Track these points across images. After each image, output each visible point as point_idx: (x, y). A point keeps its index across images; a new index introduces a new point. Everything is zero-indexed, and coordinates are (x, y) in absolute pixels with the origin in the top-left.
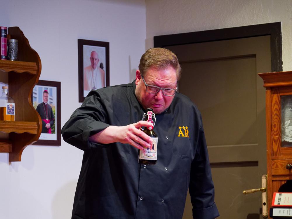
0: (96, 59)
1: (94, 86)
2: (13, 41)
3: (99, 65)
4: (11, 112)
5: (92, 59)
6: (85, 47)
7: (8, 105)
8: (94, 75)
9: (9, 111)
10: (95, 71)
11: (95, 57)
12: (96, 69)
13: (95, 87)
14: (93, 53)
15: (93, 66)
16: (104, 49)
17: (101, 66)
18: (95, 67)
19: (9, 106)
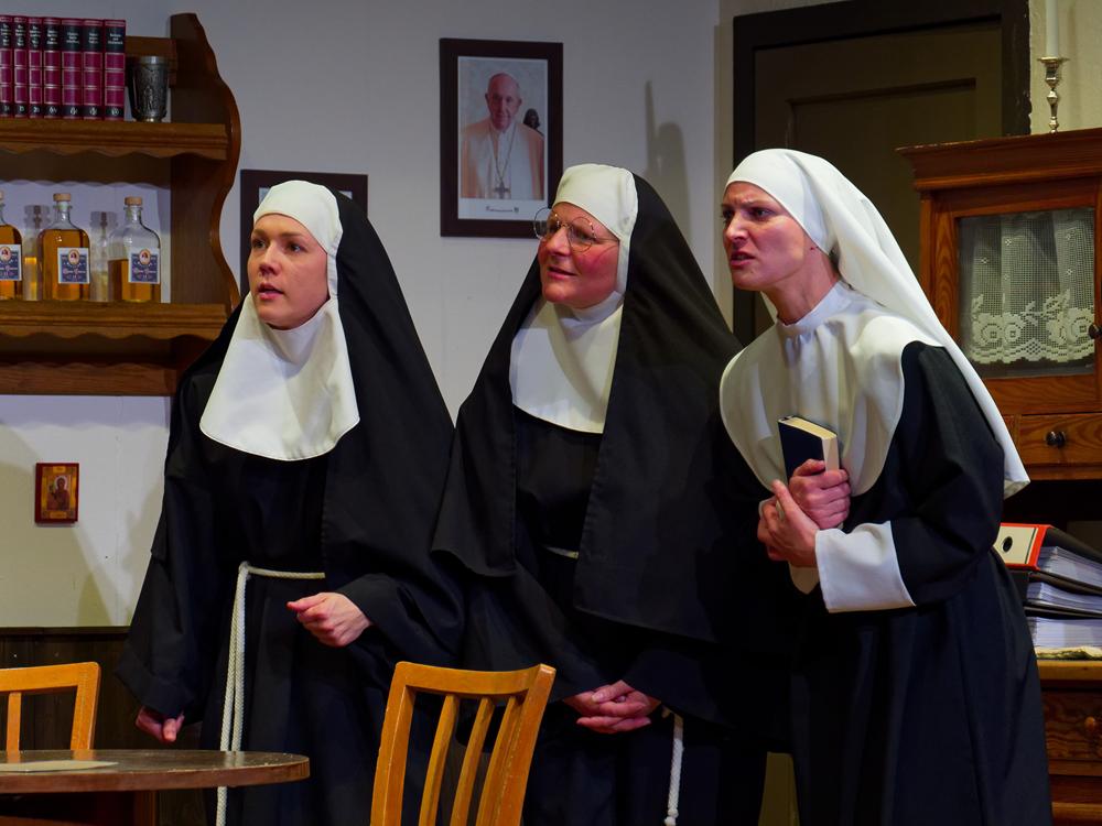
0: (508, 100)
1: (502, 184)
2: (154, 60)
3: (520, 117)
4: (144, 274)
5: (495, 99)
6: (464, 62)
7: (134, 255)
8: (503, 148)
9: (137, 271)
10: (503, 138)
11: (507, 90)
12: (510, 130)
13: (506, 186)
14: (496, 82)
15: (497, 120)
16: (542, 65)
17: (531, 120)
18: (504, 123)
19: (138, 256)
